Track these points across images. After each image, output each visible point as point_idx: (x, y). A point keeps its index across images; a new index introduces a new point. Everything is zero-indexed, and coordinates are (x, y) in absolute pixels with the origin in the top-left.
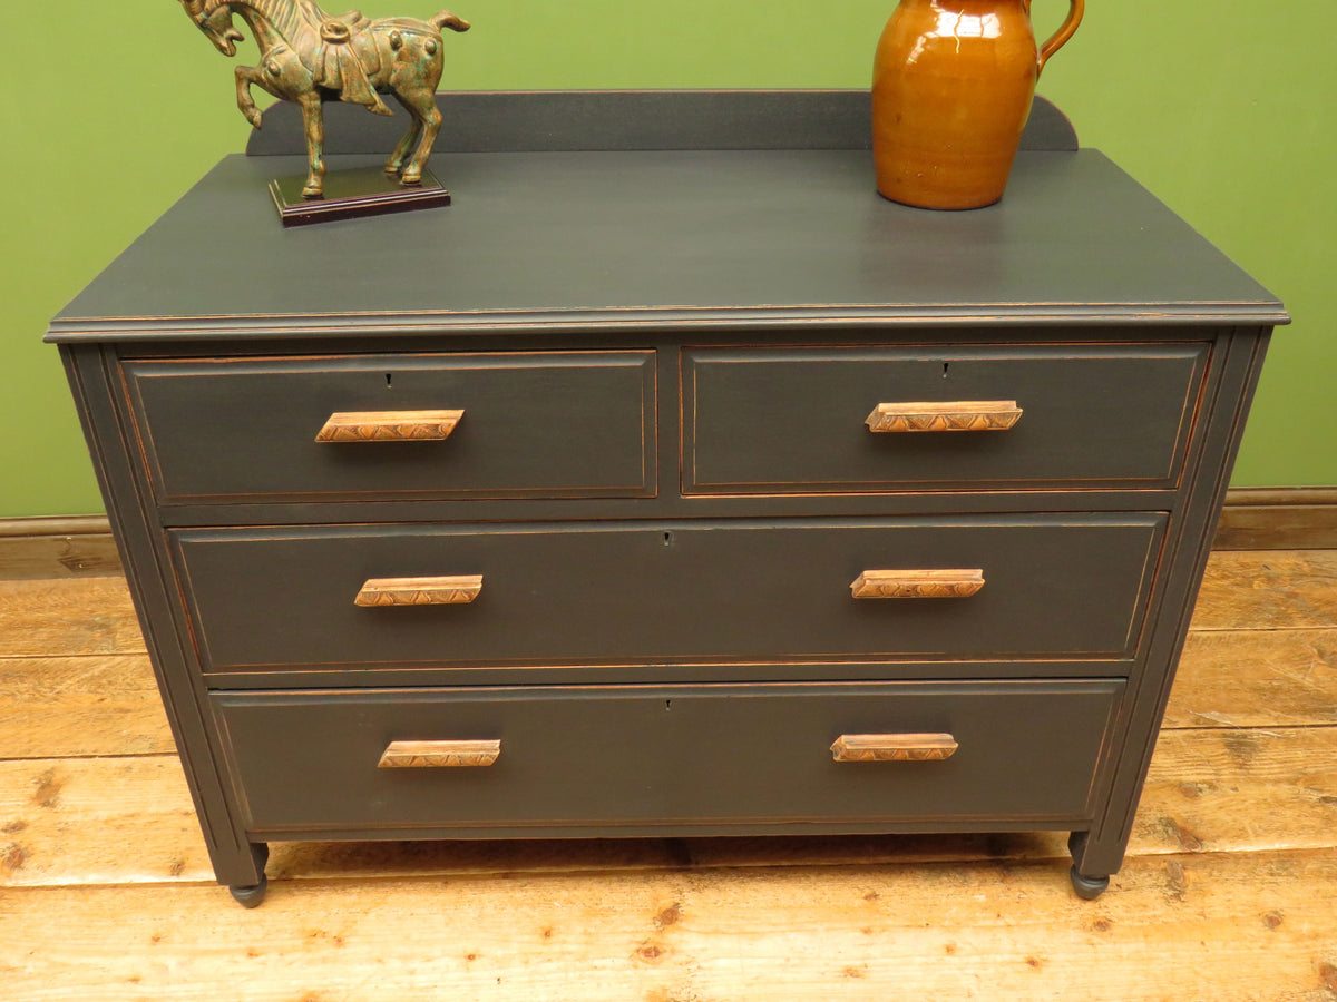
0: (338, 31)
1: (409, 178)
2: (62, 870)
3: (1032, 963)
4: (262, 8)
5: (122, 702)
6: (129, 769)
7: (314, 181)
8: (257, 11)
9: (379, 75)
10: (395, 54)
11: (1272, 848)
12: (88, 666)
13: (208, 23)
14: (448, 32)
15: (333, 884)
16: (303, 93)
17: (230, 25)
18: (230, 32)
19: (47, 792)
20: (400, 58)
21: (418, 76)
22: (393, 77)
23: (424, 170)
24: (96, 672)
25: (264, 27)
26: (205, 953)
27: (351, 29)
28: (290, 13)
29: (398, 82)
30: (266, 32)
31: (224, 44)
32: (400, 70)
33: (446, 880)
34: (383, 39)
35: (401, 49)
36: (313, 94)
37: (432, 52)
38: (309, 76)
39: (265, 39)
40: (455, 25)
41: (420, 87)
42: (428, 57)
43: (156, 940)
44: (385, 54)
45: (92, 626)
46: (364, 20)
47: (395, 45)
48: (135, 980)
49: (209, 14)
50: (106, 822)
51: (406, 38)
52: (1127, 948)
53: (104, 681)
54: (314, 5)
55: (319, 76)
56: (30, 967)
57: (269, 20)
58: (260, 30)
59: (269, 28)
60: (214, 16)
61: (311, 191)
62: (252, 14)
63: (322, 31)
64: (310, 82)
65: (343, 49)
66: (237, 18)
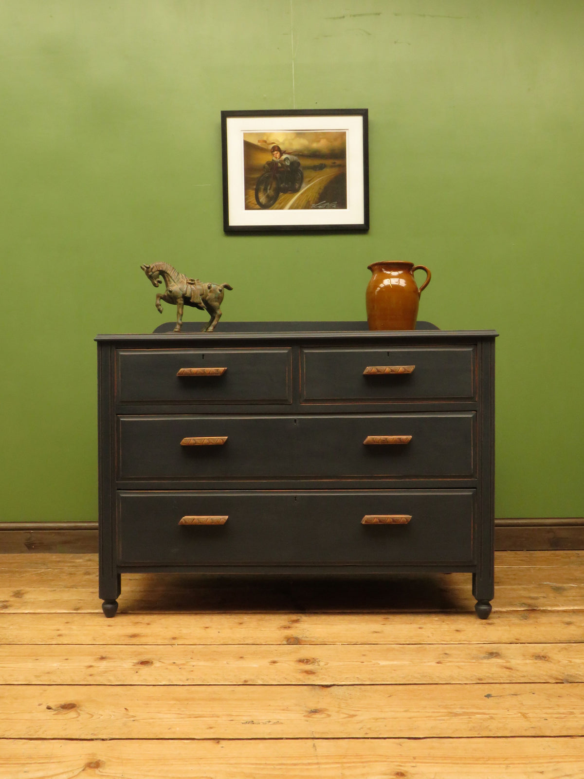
0: (192, 280)
1: (209, 331)
2: (25, 609)
3: (457, 631)
4: (169, 273)
5: (51, 578)
6: (55, 590)
7: (178, 327)
8: (167, 274)
9: (203, 296)
10: (209, 290)
11: (570, 609)
12: (35, 571)
13: (152, 276)
14: (225, 289)
15: (146, 614)
16: (178, 298)
17: (158, 277)
18: (158, 279)
19: (18, 594)
20: (210, 292)
21: (215, 298)
22: (207, 298)
23: (214, 327)
24: (39, 572)
25: (169, 279)
26: (88, 625)
27: (196, 281)
28: (178, 275)
29: (209, 299)
30: (169, 280)
31: (156, 282)
32: (210, 296)
33: (196, 614)
34: (206, 285)
35: (211, 289)
36: (182, 299)
37: (220, 291)
38: (181, 294)
39: (168, 282)
40: (228, 287)
41: (216, 301)
42: (219, 292)
43: (67, 623)
44: (206, 291)
45: (36, 563)
46: (199, 281)
47: (209, 288)
48: (58, 630)
49: (153, 273)
50: (45, 601)
51: (213, 286)
52: (500, 628)
53: (43, 574)
54: (185, 275)
55: (184, 292)
56: (11, 627)
57: (171, 277)
58: (167, 280)
59: (171, 279)
60: (155, 273)
61: (176, 330)
62: (166, 275)
63: (187, 280)
64: (181, 295)
65: (192, 286)
66: (160, 276)
